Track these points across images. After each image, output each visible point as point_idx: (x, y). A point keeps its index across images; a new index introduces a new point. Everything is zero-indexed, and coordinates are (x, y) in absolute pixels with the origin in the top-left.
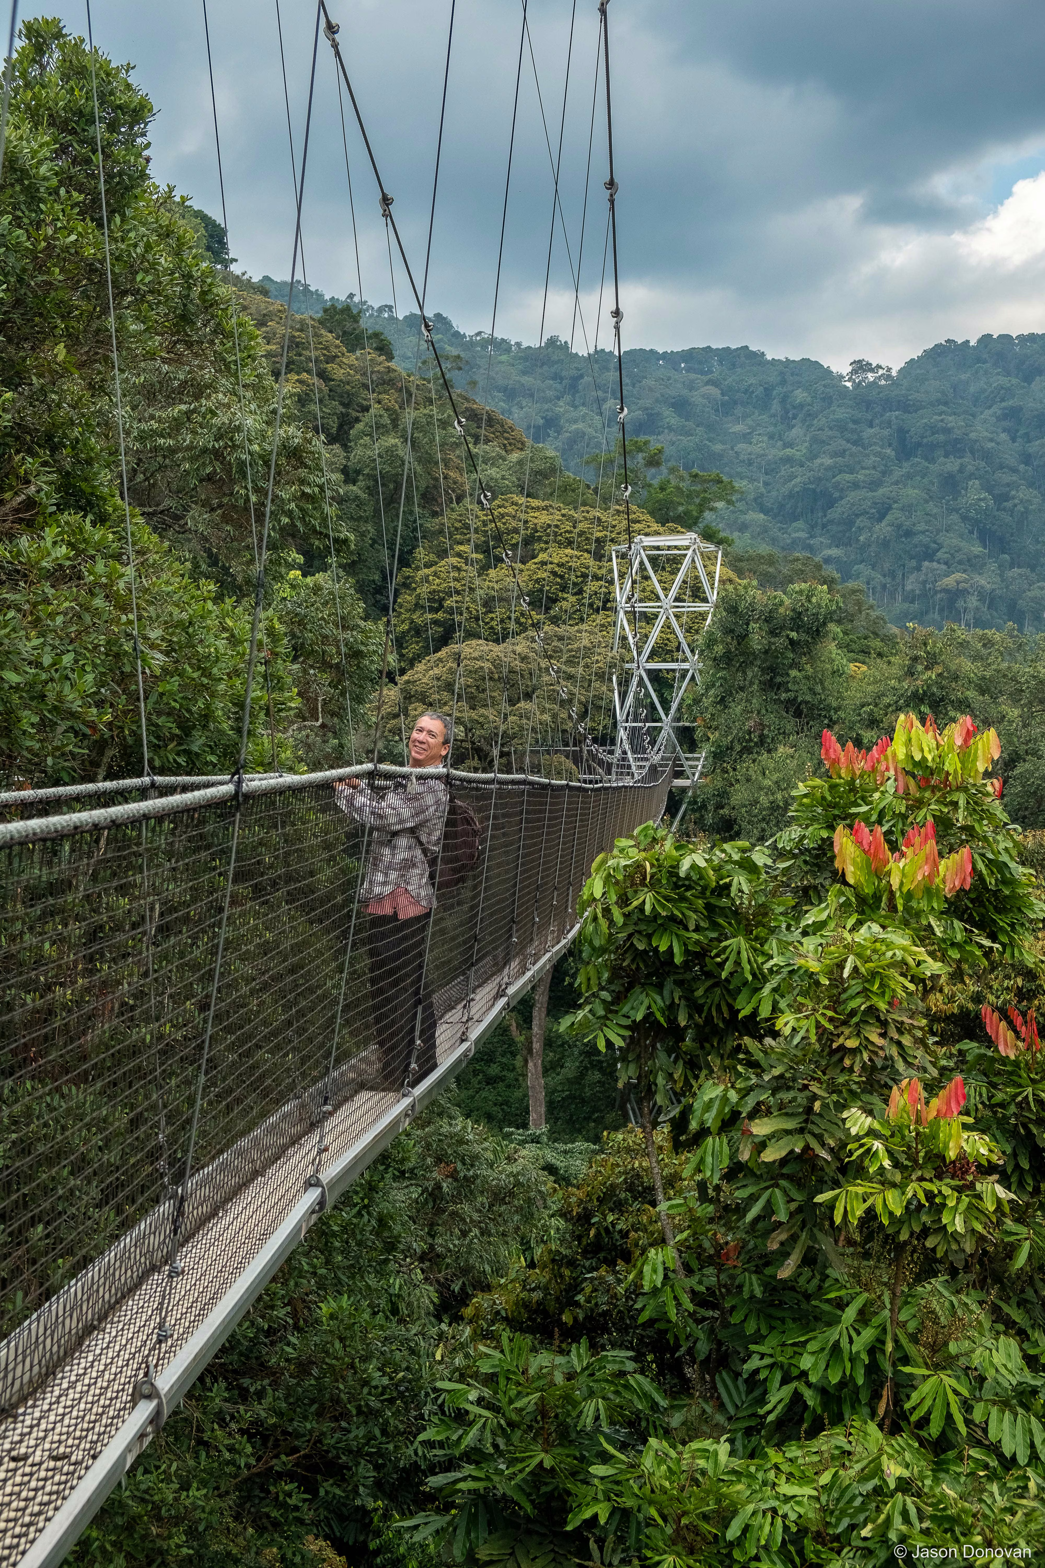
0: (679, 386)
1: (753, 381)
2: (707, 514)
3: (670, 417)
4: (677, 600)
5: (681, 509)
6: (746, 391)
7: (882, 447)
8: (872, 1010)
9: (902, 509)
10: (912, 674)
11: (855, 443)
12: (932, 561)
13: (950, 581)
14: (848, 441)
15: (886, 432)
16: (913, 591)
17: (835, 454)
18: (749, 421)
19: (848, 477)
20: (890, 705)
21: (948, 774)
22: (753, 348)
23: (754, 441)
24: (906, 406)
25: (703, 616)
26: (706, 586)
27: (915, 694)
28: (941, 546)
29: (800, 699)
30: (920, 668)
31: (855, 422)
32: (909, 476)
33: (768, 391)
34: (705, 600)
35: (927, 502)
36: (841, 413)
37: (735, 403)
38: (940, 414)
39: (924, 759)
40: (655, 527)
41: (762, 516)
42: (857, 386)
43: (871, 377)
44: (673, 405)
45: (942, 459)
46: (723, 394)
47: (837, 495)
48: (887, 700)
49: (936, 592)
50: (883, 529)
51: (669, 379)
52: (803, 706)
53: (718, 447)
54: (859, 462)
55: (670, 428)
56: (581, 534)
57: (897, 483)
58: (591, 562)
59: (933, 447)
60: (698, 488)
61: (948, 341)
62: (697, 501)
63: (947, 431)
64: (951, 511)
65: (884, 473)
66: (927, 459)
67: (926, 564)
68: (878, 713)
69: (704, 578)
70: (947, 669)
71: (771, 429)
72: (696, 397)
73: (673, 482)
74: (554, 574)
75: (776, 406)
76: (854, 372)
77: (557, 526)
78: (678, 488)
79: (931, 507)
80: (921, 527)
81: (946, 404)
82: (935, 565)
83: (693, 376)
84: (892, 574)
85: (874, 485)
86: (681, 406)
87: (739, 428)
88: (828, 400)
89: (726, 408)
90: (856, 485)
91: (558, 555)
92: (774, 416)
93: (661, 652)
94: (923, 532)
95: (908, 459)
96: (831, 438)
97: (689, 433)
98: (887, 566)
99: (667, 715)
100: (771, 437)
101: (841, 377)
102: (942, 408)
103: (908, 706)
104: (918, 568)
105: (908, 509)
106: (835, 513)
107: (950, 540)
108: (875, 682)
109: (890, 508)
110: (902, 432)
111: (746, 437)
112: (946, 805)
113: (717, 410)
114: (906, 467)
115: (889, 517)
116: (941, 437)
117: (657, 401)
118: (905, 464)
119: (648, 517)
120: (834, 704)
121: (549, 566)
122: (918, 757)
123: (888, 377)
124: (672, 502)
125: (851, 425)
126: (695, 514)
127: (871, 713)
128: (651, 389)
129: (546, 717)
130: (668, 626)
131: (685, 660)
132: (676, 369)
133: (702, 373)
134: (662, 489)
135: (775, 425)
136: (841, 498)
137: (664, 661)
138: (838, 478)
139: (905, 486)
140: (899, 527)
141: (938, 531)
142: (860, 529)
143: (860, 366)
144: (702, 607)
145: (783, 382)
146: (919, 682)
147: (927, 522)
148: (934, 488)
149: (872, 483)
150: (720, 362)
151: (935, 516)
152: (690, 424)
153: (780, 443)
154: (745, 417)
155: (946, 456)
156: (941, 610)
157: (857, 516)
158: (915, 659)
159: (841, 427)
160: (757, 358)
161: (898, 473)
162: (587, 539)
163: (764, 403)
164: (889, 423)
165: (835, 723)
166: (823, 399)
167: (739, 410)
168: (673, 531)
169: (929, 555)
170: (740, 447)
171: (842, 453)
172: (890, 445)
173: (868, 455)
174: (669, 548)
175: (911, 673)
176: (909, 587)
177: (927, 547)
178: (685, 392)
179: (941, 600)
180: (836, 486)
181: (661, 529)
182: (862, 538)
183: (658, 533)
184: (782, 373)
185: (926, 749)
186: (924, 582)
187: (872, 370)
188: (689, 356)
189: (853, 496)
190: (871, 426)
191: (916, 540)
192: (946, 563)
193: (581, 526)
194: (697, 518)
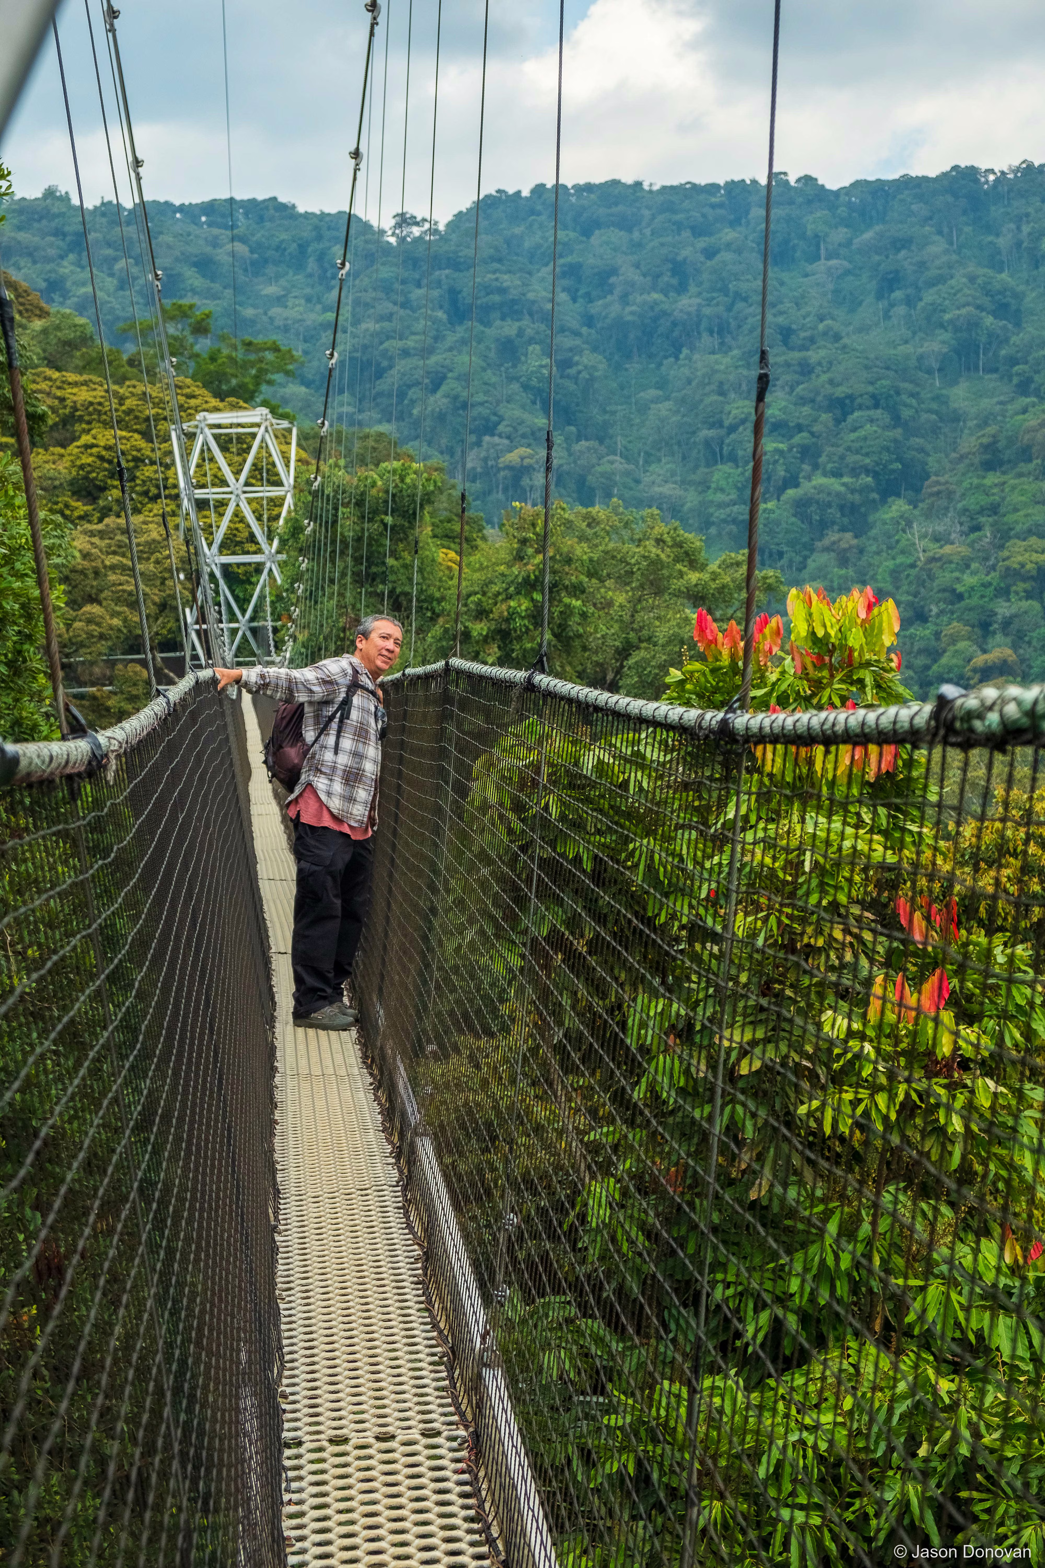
0: (201, 242)
1: (284, 236)
2: (264, 387)
3: (193, 278)
4: (247, 484)
5: (234, 382)
6: (277, 249)
7: (433, 310)
8: (834, 906)
9: (457, 379)
10: (521, 559)
11: (403, 306)
12: (493, 435)
13: (513, 457)
14: (395, 303)
15: (436, 293)
16: (474, 469)
17: (381, 318)
18: (283, 282)
19: (400, 344)
20: (499, 593)
21: (851, 650)
22: (282, 199)
23: (290, 304)
24: (455, 264)
25: (277, 503)
26: (280, 468)
27: (526, 580)
28: (502, 419)
29: (398, 590)
30: (530, 551)
31: (403, 282)
32: (463, 342)
33: (302, 248)
34: (279, 483)
35: (484, 370)
36: (385, 272)
37: (266, 261)
38: (494, 272)
39: (827, 635)
40: (214, 402)
41: (303, 389)
42: (402, 240)
43: (416, 231)
44: (195, 265)
45: (498, 323)
46: (252, 252)
47: (385, 364)
48: (495, 588)
49: (499, 470)
50: (438, 401)
51: (189, 234)
52: (402, 598)
53: (249, 312)
54: (408, 327)
55: (194, 291)
56: (129, 412)
57: (451, 349)
58: (142, 444)
59: (487, 309)
60: (252, 357)
61: (498, 191)
62: (254, 372)
63: (502, 291)
64: (511, 379)
65: (436, 339)
66: (481, 322)
67: (487, 438)
68: (487, 603)
69: (277, 458)
70: (558, 550)
71: (308, 291)
72: (222, 255)
73: (225, 352)
74: (101, 458)
75: (312, 265)
76: (399, 225)
77: (100, 404)
78: (230, 358)
79: (490, 376)
80: (480, 398)
81: (500, 260)
82: (496, 439)
83: (216, 231)
84: (451, 452)
85: (426, 352)
86: (204, 265)
87: (271, 290)
88: (370, 258)
89: (257, 267)
90: (405, 353)
91: (104, 437)
92: (310, 276)
93: (230, 544)
94: (482, 404)
95: (461, 323)
96: (374, 299)
97: (215, 297)
98: (444, 442)
99: (243, 615)
100: (309, 300)
101: (382, 232)
102: (496, 265)
103: (519, 593)
104: (479, 444)
105: (465, 378)
106: (382, 385)
107: (512, 412)
108: (482, 568)
109: (444, 378)
110: (453, 293)
111: (280, 301)
112: (851, 684)
113: (246, 270)
114: (461, 331)
115: (444, 388)
116: (497, 298)
117: (177, 259)
118: (459, 328)
119: (204, 392)
120: (437, 595)
121: (95, 450)
122: (820, 633)
123: (436, 231)
124: (225, 374)
125: (398, 286)
126: (251, 387)
127: (479, 603)
128: (169, 247)
129: (116, 622)
130: (237, 514)
131: (259, 551)
132: (195, 221)
133: (226, 227)
134: (213, 359)
135: (313, 286)
136: (391, 367)
137: (234, 553)
138: (386, 345)
139: (460, 352)
140: (456, 398)
141: (498, 402)
142: (413, 402)
143: (404, 220)
144: (274, 492)
145: (319, 238)
146: (530, 567)
147: (486, 393)
148: (492, 355)
149: (423, 350)
150: (246, 214)
151: (494, 386)
152: (217, 287)
153: (319, 307)
154: (278, 277)
155: (503, 319)
156: (505, 490)
157: (409, 387)
158: (524, 542)
159: (387, 288)
160: (286, 211)
161: (451, 338)
162: (136, 417)
163: (298, 261)
164: (439, 283)
165: (438, 616)
166: (366, 257)
167: (270, 270)
168: (234, 407)
169: (489, 429)
170: (275, 311)
171: (389, 317)
172: (441, 307)
173: (417, 319)
174: (231, 426)
175: (519, 557)
176: (469, 465)
177: (487, 420)
178: (208, 249)
179: (505, 478)
180: (384, 354)
181: (221, 405)
182: (415, 412)
183: (217, 410)
184: (316, 228)
185: (828, 624)
186: (486, 460)
187: (417, 224)
188: (210, 208)
189: (402, 365)
190: (419, 286)
191: (475, 412)
192: (508, 437)
193: (130, 403)
194: (254, 391)
